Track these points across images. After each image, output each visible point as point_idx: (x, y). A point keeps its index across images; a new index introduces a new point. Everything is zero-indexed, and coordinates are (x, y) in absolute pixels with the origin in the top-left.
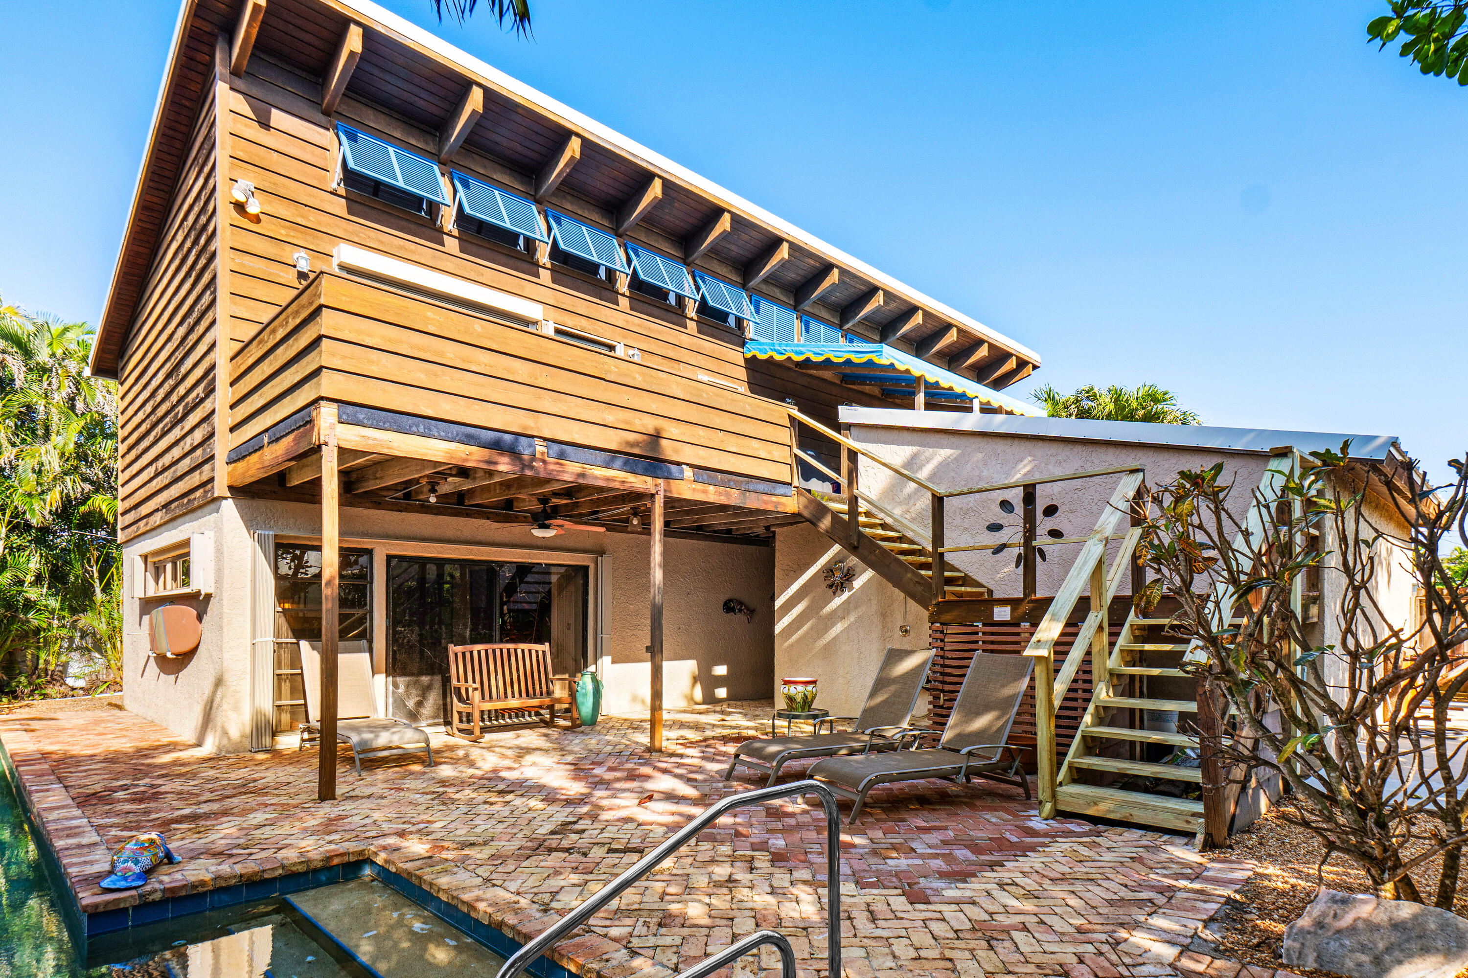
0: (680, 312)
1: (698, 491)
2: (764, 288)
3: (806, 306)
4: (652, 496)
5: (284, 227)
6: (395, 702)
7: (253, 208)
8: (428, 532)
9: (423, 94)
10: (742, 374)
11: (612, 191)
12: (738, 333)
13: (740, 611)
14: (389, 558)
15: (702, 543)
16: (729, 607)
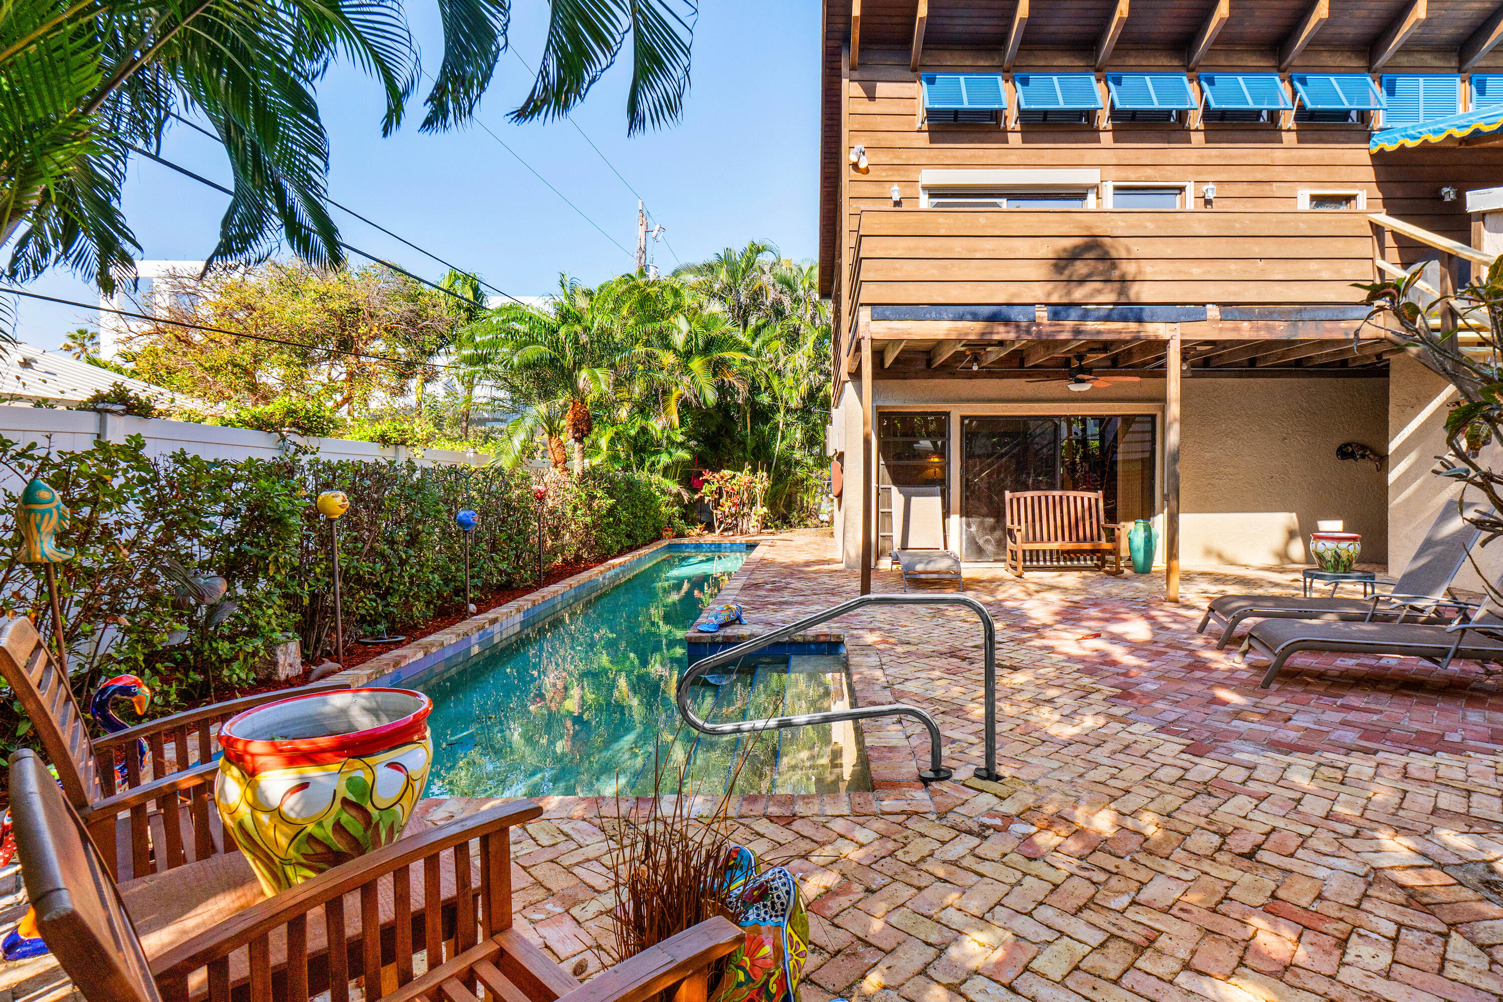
0: (1272, 127)
1: (1227, 329)
2: (1404, 60)
3: (1478, 60)
4: (1166, 342)
5: (884, 170)
6: (968, 539)
7: (863, 165)
8: (993, 394)
9: (986, 22)
10: (1369, 174)
11: (1179, 29)
12: (1361, 127)
13: (1363, 456)
14: (963, 418)
15: (1305, 381)
16: (1345, 452)
